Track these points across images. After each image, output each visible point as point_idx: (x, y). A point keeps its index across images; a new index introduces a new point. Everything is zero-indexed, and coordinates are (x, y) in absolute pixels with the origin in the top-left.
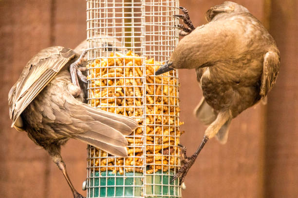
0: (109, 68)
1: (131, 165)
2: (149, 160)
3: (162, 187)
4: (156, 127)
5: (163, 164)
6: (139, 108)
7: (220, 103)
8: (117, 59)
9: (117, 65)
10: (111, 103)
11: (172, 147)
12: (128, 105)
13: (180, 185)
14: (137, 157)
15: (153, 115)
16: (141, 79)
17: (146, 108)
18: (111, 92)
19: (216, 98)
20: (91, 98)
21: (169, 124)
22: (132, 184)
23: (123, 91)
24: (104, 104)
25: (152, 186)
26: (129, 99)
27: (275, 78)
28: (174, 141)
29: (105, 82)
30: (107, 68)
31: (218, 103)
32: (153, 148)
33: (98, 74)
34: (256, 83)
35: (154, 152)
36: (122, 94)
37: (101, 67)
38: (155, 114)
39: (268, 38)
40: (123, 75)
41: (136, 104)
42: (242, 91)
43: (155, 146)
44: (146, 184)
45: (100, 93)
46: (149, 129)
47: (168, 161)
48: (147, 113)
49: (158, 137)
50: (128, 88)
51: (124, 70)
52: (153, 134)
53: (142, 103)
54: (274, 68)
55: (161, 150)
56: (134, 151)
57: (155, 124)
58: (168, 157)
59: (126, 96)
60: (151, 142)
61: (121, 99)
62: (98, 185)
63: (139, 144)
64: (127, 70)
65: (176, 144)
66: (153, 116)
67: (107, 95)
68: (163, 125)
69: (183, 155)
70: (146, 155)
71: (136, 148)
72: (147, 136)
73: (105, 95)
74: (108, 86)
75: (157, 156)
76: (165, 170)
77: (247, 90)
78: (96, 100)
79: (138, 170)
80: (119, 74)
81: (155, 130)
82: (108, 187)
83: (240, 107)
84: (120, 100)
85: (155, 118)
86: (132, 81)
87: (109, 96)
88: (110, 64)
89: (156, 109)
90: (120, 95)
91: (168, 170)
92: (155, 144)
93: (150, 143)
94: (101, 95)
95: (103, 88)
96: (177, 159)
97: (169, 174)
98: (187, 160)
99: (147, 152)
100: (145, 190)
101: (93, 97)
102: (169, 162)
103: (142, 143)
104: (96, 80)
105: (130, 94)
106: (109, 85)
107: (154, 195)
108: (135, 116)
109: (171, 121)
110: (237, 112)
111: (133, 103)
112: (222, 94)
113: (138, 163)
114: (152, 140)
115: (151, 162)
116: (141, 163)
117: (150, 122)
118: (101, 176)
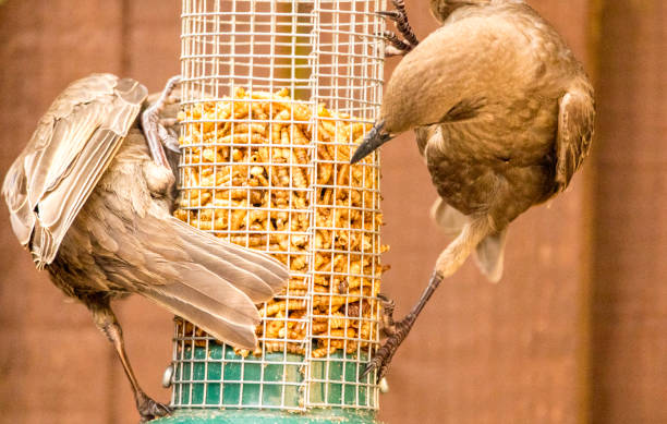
0: (236, 124)
1: (278, 337)
2: (318, 327)
3: (343, 387)
4: (336, 254)
5: (346, 337)
6: (299, 214)
7: (468, 201)
8: (255, 105)
9: (254, 116)
10: (238, 199)
11: (365, 301)
12: (275, 205)
13: (378, 382)
14: (293, 319)
15: (330, 228)
16: (306, 150)
17: (316, 214)
18: (238, 176)
19: (458, 190)
20: (188, 187)
21: (363, 248)
22: (280, 379)
23: (265, 174)
24: (222, 201)
25: (323, 384)
26: (280, 193)
27: (585, 146)
28: (370, 288)
29: (225, 154)
30: (230, 124)
31: (464, 200)
32: (327, 302)
33: (208, 134)
34: (545, 157)
35: (330, 310)
36: (265, 181)
37: (215, 120)
38: (334, 228)
39: (569, 60)
40: (266, 140)
41: (293, 204)
42: (514, 176)
43: (333, 297)
44: (310, 379)
45: (213, 176)
46: (320, 260)
47: (356, 330)
48: (317, 225)
49: (339, 277)
50: (277, 169)
51: (270, 128)
52: (329, 270)
53: (307, 203)
54: (582, 125)
55: (344, 306)
56: (288, 306)
57: (333, 250)
58: (356, 322)
59: (273, 185)
60: (322, 289)
61: (260, 191)
62: (203, 379)
63: (297, 292)
64: (277, 128)
65: (373, 294)
66: (329, 231)
67: (230, 182)
68: (349, 251)
69: (386, 318)
70: (312, 315)
71: (291, 300)
72: (316, 275)
73: (225, 181)
74: (231, 162)
75: (334, 319)
76: (350, 351)
77: (523, 172)
78: (203, 191)
79: (293, 349)
80: (258, 136)
81: (334, 261)
82: (224, 384)
83: (511, 210)
84: (258, 195)
85: (334, 235)
86: (286, 154)
87: (233, 184)
88: (237, 114)
89: (335, 215)
90: (260, 184)
91: (356, 351)
92: (331, 294)
93: (322, 291)
94: (214, 182)
95: (219, 167)
96: (375, 327)
97: (358, 360)
98: (393, 328)
99: (315, 308)
100: (307, 392)
101: (195, 186)
102: (360, 333)
103: (306, 290)
104: (204, 148)
105: (280, 181)
106: (234, 161)
107: (326, 404)
108: (292, 230)
109: (365, 243)
110: (505, 219)
111: (288, 202)
112: (472, 182)
113: (294, 334)
114: (325, 283)
115: (322, 332)
116: (301, 332)
117: (323, 243)
118: (211, 359)
